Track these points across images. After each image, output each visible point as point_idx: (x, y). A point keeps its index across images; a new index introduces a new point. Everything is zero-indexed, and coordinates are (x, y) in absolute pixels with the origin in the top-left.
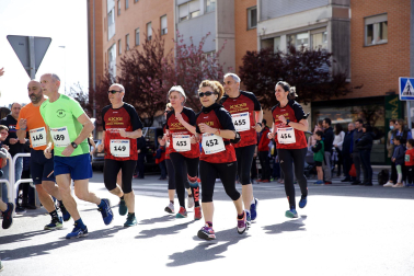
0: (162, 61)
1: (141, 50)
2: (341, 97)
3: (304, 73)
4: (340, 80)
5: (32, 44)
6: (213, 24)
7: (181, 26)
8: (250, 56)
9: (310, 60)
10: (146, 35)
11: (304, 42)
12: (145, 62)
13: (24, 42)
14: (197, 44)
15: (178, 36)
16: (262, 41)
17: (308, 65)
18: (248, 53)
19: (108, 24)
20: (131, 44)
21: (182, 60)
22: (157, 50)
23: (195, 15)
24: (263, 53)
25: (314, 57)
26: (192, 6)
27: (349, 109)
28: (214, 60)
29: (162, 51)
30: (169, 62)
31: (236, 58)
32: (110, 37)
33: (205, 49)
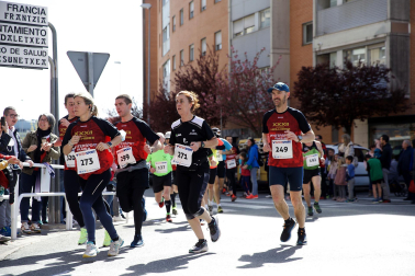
0: (216, 76)
1: (195, 65)
2: (400, 114)
3: (361, 88)
4: (398, 97)
5: (91, 60)
6: (268, 40)
7: (234, 41)
8: (305, 72)
9: (367, 76)
10: (200, 50)
11: (361, 57)
12: (200, 78)
13: (83, 58)
14: (251, 60)
15: (232, 52)
16: (317, 56)
17: (365, 80)
18: (304, 68)
19: (163, 40)
20: (186, 60)
21: (235, 75)
22: (211, 65)
23: (249, 31)
24: (318, 68)
25: (371, 73)
26: (247, 23)
27: (408, 126)
28: (269, 76)
29: (216, 66)
30: (223, 77)
31: (291, 74)
32: (165, 53)
33: (259, 64)
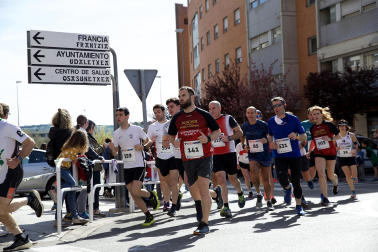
0: (239, 84)
1: (221, 76)
3: (360, 88)
5: (143, 76)
6: (280, 53)
7: (253, 55)
8: (312, 77)
9: (364, 78)
10: (225, 63)
11: (357, 62)
12: (225, 86)
13: (137, 74)
14: (267, 69)
15: (251, 63)
16: (322, 64)
17: (363, 81)
18: (311, 74)
19: (194, 57)
20: (213, 71)
21: (255, 83)
22: (234, 75)
23: (264, 46)
24: (323, 73)
25: (368, 75)
26: (262, 39)
28: (282, 82)
29: (238, 76)
30: (244, 84)
31: (300, 79)
32: (196, 67)
33: (273, 73)
